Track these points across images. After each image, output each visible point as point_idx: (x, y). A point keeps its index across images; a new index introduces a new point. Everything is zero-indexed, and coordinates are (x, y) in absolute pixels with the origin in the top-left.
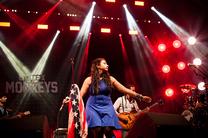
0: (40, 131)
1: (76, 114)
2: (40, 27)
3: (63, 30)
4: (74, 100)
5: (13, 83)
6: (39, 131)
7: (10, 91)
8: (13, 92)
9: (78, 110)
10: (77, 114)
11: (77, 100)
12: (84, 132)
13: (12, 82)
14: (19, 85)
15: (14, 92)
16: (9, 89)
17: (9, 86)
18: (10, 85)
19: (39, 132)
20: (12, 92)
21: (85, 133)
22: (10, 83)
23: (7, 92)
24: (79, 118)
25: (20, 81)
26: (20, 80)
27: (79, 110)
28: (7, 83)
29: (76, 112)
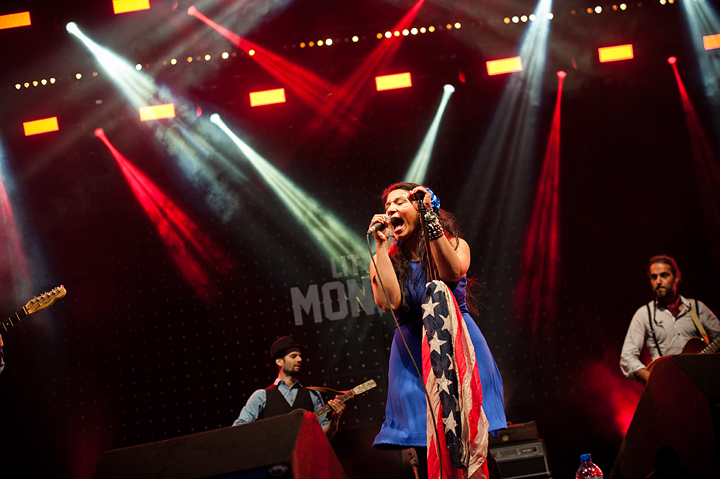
0: (283, 469)
1: (445, 384)
2: (385, 83)
3: (462, 79)
4: (435, 336)
5: (313, 289)
6: (280, 467)
7: (308, 317)
8: (318, 319)
9: (451, 367)
10: (450, 382)
11: (446, 335)
12: (475, 447)
13: (311, 287)
14: (334, 294)
15: (320, 320)
16: (303, 311)
17: (304, 301)
18: (305, 295)
19: (279, 471)
20: (316, 321)
21: (478, 451)
22: (304, 293)
23: (299, 321)
24: (457, 397)
25: (335, 280)
26: (336, 275)
27: (454, 371)
28: (295, 292)
29: (443, 376)
